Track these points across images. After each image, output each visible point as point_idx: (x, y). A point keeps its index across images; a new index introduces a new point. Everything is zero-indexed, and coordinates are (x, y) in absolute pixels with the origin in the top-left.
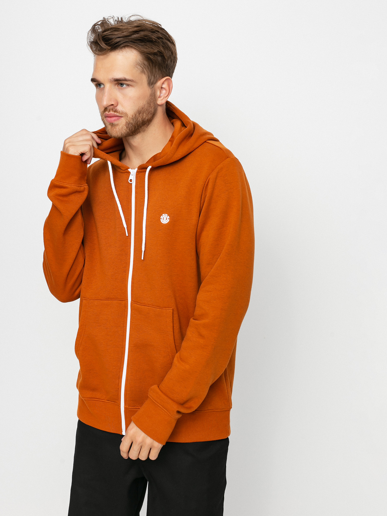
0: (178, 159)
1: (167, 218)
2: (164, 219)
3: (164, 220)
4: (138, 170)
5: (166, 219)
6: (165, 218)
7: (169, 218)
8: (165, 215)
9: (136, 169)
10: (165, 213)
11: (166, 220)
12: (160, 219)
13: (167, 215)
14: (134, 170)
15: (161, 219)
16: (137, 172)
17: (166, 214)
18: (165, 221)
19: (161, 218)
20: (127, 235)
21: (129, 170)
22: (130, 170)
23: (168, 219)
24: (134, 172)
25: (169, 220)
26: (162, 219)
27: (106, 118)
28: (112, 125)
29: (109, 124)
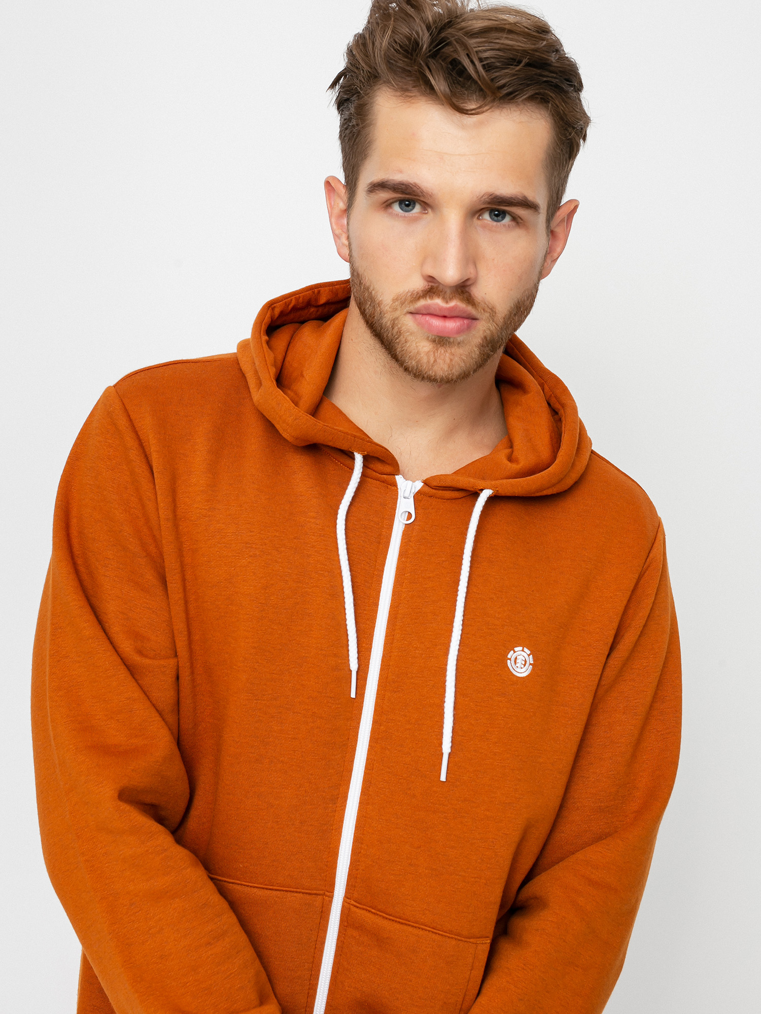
1: (526, 661)
2: (517, 661)
3: (517, 664)
4: (426, 489)
5: (523, 663)
6: (521, 661)
7: (532, 662)
8: (522, 650)
10: (522, 644)
11: (523, 666)
13: (529, 652)
16: (419, 492)
17: (524, 649)
18: (518, 670)
19: (509, 656)
20: (353, 695)
21: (397, 478)
23: (530, 664)
25: (531, 667)
27: (418, 317)
28: (441, 341)
29: (428, 338)
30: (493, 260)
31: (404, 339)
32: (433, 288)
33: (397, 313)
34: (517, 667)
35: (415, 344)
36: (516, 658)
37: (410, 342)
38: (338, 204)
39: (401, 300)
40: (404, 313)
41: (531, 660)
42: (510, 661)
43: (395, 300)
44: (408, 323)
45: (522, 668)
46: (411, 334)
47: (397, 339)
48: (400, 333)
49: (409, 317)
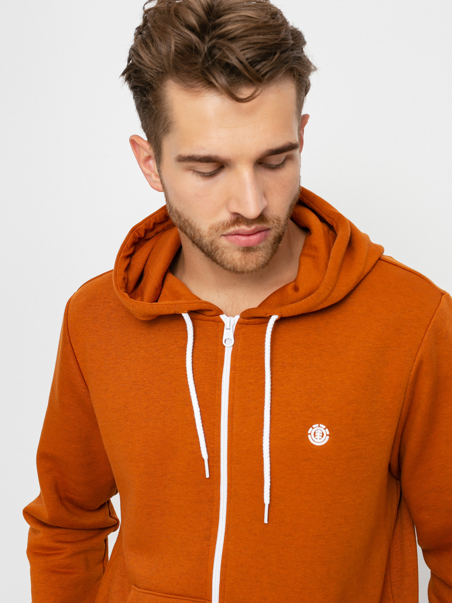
0: (339, 299)
1: (323, 434)
2: (316, 434)
3: (316, 437)
4: (242, 320)
5: (321, 435)
6: (319, 434)
7: (328, 433)
8: (319, 426)
9: (237, 317)
10: (319, 422)
11: (321, 437)
12: (306, 434)
13: (324, 427)
14: (232, 318)
15: (309, 436)
16: (238, 323)
17: (321, 425)
18: (318, 441)
19: (309, 432)
21: (221, 316)
22: (223, 317)
23: (327, 435)
24: (232, 323)
25: (328, 437)
26: (312, 434)
27: (230, 237)
28: (248, 249)
29: (239, 250)
30: (274, 187)
31: (221, 252)
32: (238, 219)
33: (214, 237)
34: (317, 439)
35: (229, 253)
36: (315, 433)
37: (226, 253)
38: (143, 153)
39: (215, 229)
40: (219, 237)
41: (327, 432)
42: (310, 435)
43: (211, 228)
44: (223, 242)
45: (320, 439)
46: (226, 248)
47: (216, 252)
48: (217, 248)
49: (223, 238)
